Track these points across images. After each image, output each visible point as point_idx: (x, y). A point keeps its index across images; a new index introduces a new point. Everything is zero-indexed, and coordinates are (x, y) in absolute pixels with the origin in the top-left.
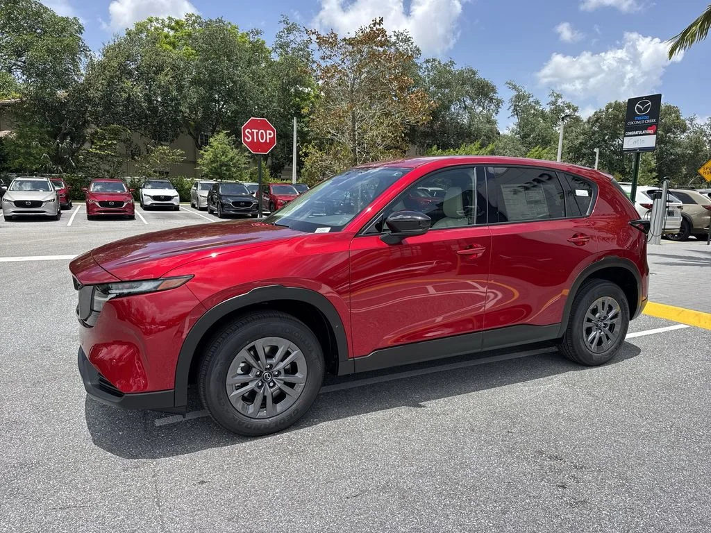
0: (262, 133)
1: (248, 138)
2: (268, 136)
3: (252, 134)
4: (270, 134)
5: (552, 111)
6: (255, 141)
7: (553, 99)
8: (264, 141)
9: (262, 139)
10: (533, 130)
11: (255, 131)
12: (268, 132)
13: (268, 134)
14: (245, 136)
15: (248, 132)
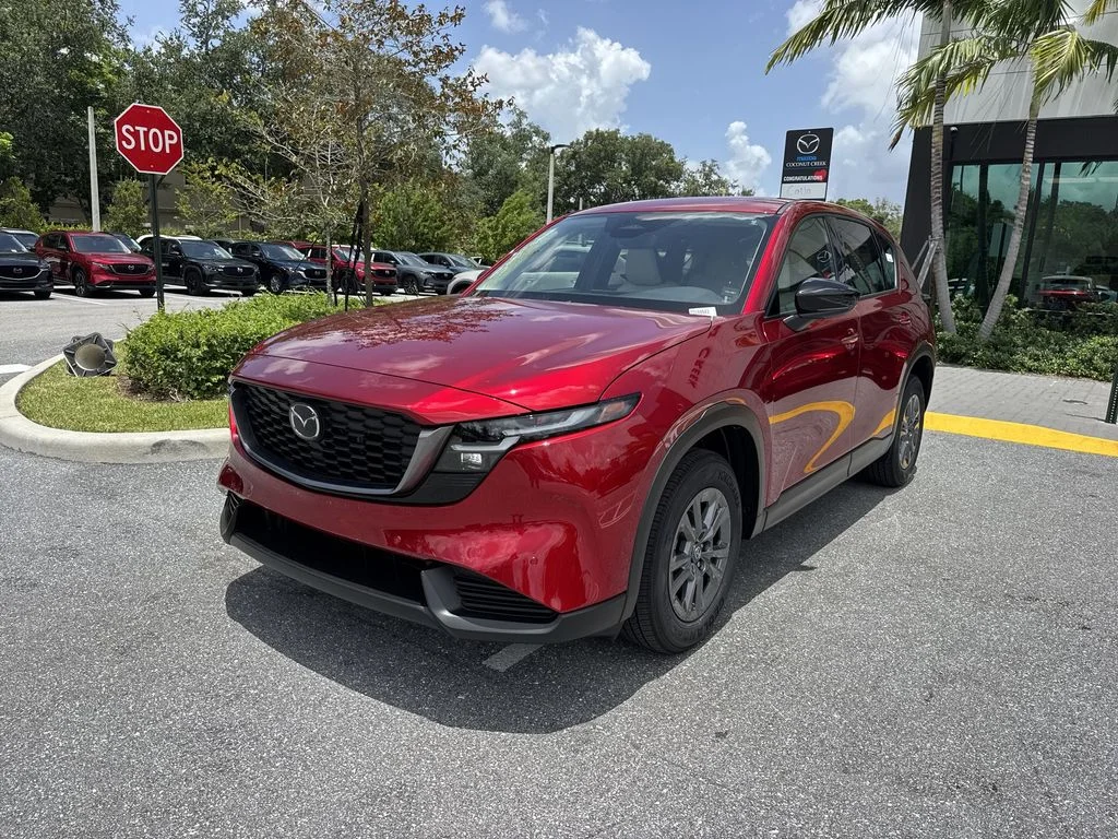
0: (155, 134)
1: (129, 143)
2: (168, 142)
3: (136, 135)
4: (171, 137)
5: (514, 136)
6: (143, 148)
7: (516, 118)
8: (159, 150)
9: (156, 146)
10: (490, 164)
11: (142, 130)
12: (167, 133)
13: (167, 138)
14: (122, 137)
15: (128, 131)
